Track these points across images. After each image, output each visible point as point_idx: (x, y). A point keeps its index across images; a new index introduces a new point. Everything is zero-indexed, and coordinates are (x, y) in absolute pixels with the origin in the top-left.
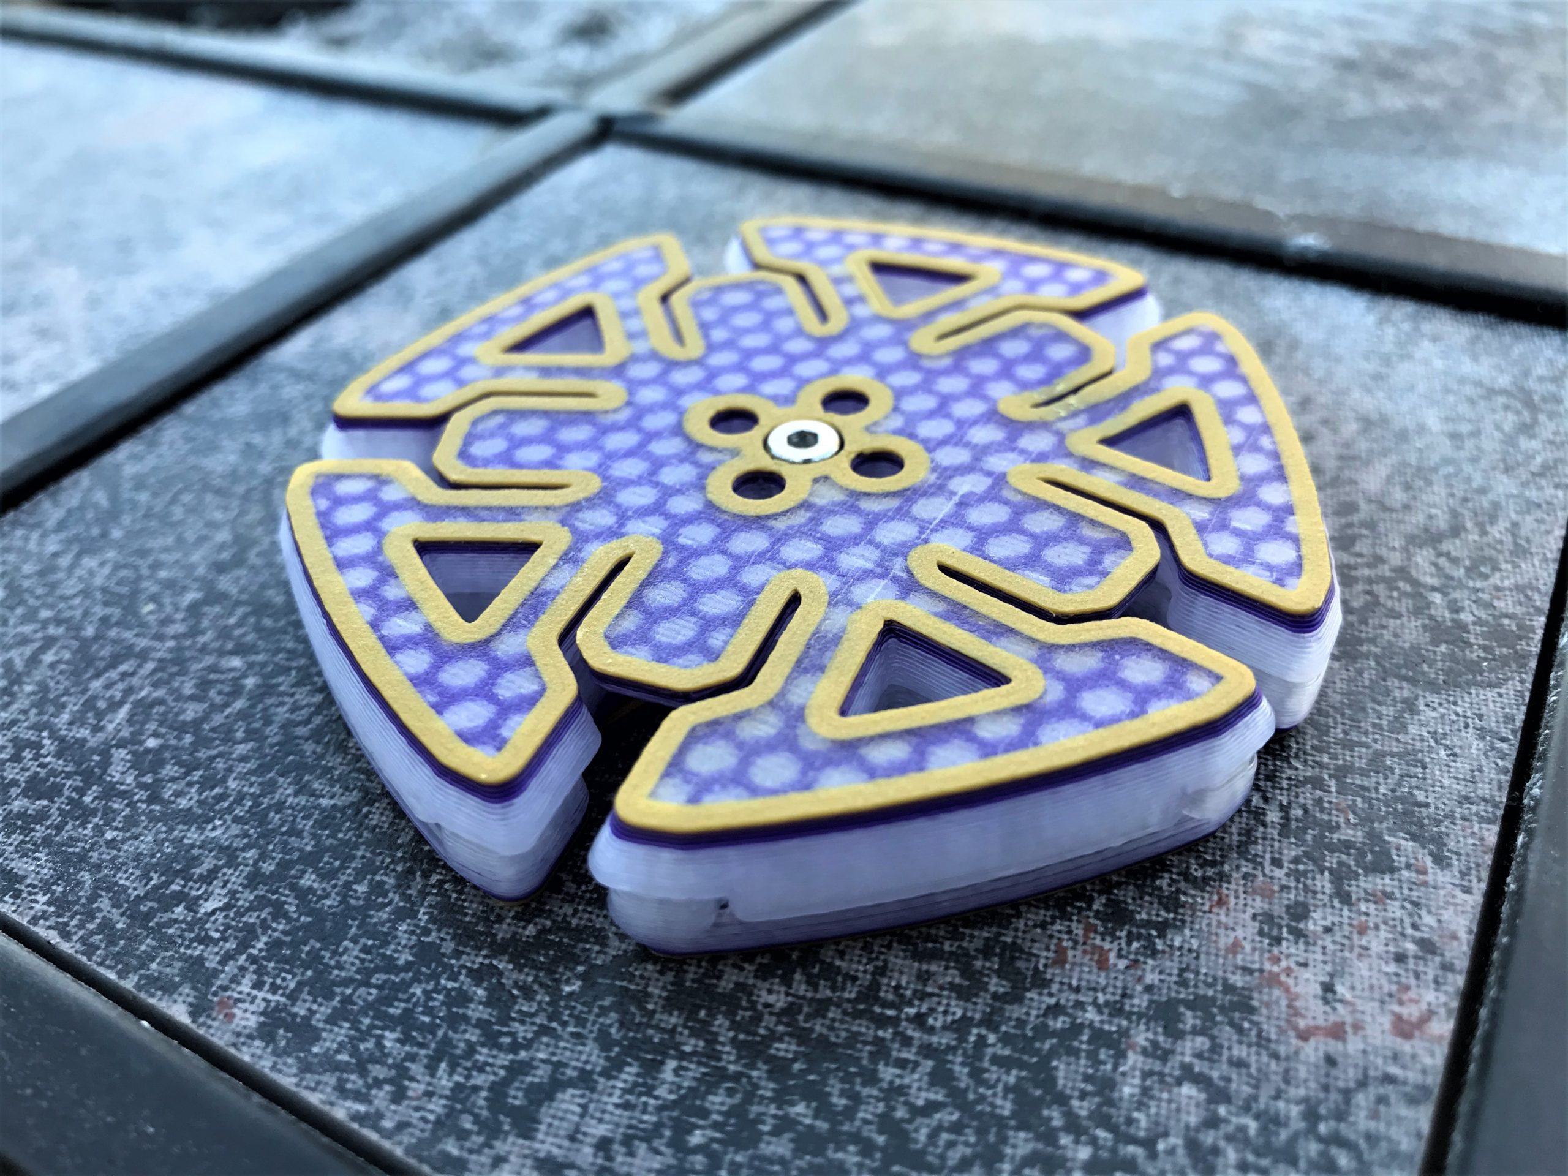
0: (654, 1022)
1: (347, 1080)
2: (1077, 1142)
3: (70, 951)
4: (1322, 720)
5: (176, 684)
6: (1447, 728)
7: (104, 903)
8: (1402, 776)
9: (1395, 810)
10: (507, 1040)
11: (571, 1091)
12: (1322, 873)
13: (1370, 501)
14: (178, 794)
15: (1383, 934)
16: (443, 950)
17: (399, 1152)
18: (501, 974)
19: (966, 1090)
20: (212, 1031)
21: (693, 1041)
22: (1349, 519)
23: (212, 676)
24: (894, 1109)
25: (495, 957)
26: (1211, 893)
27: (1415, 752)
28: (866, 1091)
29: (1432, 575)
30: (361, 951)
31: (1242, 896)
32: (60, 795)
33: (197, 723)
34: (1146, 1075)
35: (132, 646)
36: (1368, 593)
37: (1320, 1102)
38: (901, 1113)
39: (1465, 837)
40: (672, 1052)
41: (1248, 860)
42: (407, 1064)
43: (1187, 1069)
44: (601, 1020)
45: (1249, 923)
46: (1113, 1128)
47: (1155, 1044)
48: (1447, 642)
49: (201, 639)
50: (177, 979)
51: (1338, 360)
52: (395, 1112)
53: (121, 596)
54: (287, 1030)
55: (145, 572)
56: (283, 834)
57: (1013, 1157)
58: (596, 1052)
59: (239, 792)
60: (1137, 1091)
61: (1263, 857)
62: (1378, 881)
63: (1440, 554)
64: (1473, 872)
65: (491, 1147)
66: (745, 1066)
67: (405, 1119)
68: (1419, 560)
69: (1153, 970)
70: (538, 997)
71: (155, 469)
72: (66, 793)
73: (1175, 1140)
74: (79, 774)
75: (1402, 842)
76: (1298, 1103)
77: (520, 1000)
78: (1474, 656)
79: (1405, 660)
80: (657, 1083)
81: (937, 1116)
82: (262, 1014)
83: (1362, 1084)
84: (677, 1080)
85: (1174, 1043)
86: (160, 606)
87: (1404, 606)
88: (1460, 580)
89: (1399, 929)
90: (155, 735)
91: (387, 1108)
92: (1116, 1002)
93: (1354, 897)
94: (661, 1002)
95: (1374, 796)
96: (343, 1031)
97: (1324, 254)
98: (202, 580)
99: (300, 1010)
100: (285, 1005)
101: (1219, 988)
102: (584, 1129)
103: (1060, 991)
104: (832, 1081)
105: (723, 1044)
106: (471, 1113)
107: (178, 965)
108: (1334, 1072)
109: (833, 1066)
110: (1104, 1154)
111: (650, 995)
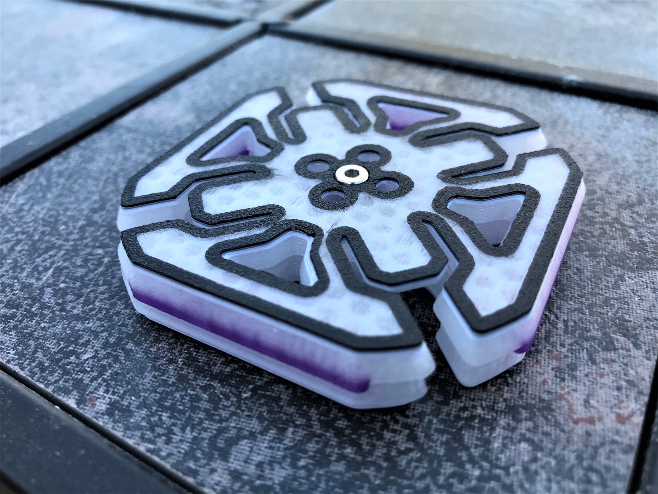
0: (283, 411)
1: (146, 434)
2: (473, 467)
3: (24, 375)
4: (582, 283)
5: (74, 260)
6: (639, 288)
7: (40, 354)
8: (618, 308)
9: (616, 323)
10: (217, 417)
11: (245, 441)
12: (583, 350)
13: (601, 189)
14: (74, 308)
15: (612, 377)
16: (189, 378)
17: (168, 466)
18: (215, 388)
19: (423, 444)
20: (86, 411)
21: (300, 419)
22: (593, 197)
23: (89, 257)
24: (390, 451)
25: (212, 381)
26: (533, 358)
27: (624, 298)
28: (379, 443)
29: (630, 221)
30: (152, 377)
31: (547, 360)
32: (21, 307)
33: (82, 277)
34: (505, 438)
35: (54, 244)
36: (602, 229)
37: (583, 452)
38: (394, 453)
39: (647, 335)
40: (291, 424)
41: (549, 344)
42: (173, 428)
43: (523, 435)
44: (260, 409)
45: (550, 371)
46: (490, 462)
47: (508, 424)
48: (638, 251)
49: (85, 241)
50: (71, 388)
51: (587, 129)
52: (166, 449)
53: (50, 222)
54: (119, 411)
55: (62, 212)
56: (118, 326)
57: (444, 474)
58: (257, 423)
59: (100, 307)
60: (500, 445)
61: (556, 343)
62: (608, 354)
63: (633, 213)
64: (652, 351)
65: (209, 465)
66: (324, 431)
67: (171, 452)
68: (624, 215)
69: (507, 392)
70: (232, 399)
71: (67, 169)
72: (24, 307)
73: (518, 468)
74: (30, 299)
75: (619, 337)
76: (573, 452)
77: (223, 400)
78: (650, 257)
79: (619, 258)
80: (284, 438)
81: (411, 455)
82: (109, 404)
83: (603, 444)
84: (293, 436)
85: (517, 424)
86: (68, 227)
87: (618, 234)
88: (643, 224)
89: (618, 375)
90: (64, 282)
91: (164, 447)
92: (491, 406)
93: (598, 361)
94: (287, 402)
95: (606, 317)
96: (144, 412)
97: (579, 83)
98: (87, 216)
99: (125, 403)
100: (118, 401)
101: (537, 400)
102: (251, 458)
103: (466, 400)
104: (363, 438)
105: (314, 421)
106: (200, 449)
107: (71, 382)
108: (590, 439)
109: (364, 431)
110: (486, 473)
111: (282, 399)
